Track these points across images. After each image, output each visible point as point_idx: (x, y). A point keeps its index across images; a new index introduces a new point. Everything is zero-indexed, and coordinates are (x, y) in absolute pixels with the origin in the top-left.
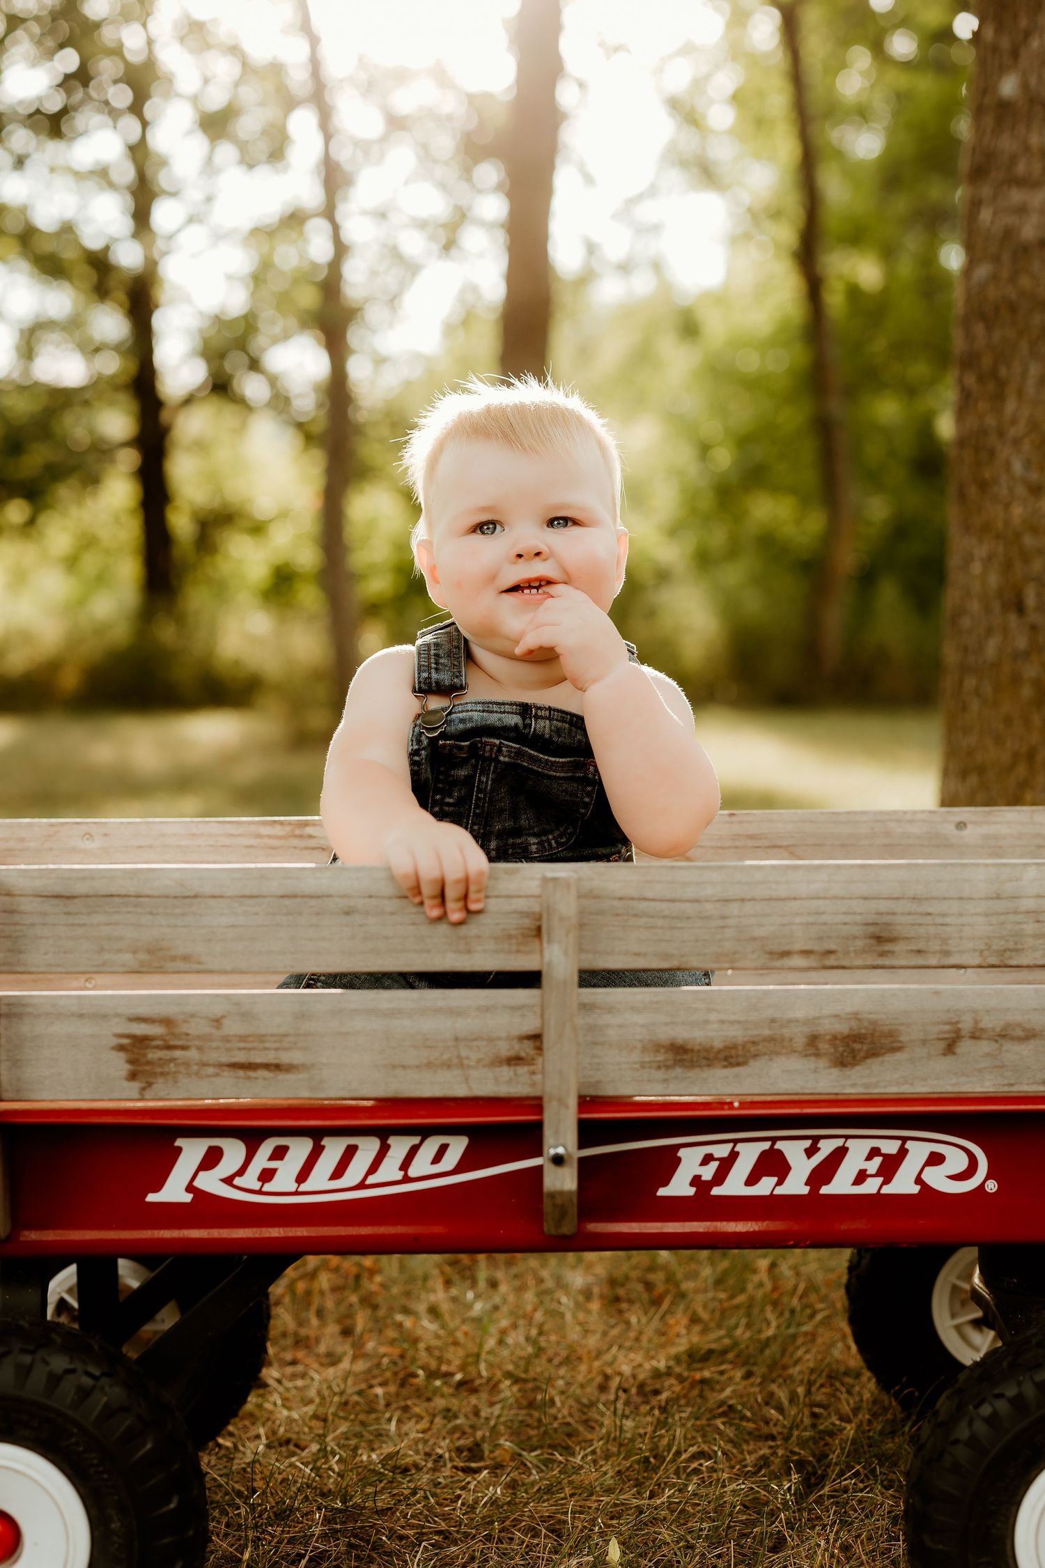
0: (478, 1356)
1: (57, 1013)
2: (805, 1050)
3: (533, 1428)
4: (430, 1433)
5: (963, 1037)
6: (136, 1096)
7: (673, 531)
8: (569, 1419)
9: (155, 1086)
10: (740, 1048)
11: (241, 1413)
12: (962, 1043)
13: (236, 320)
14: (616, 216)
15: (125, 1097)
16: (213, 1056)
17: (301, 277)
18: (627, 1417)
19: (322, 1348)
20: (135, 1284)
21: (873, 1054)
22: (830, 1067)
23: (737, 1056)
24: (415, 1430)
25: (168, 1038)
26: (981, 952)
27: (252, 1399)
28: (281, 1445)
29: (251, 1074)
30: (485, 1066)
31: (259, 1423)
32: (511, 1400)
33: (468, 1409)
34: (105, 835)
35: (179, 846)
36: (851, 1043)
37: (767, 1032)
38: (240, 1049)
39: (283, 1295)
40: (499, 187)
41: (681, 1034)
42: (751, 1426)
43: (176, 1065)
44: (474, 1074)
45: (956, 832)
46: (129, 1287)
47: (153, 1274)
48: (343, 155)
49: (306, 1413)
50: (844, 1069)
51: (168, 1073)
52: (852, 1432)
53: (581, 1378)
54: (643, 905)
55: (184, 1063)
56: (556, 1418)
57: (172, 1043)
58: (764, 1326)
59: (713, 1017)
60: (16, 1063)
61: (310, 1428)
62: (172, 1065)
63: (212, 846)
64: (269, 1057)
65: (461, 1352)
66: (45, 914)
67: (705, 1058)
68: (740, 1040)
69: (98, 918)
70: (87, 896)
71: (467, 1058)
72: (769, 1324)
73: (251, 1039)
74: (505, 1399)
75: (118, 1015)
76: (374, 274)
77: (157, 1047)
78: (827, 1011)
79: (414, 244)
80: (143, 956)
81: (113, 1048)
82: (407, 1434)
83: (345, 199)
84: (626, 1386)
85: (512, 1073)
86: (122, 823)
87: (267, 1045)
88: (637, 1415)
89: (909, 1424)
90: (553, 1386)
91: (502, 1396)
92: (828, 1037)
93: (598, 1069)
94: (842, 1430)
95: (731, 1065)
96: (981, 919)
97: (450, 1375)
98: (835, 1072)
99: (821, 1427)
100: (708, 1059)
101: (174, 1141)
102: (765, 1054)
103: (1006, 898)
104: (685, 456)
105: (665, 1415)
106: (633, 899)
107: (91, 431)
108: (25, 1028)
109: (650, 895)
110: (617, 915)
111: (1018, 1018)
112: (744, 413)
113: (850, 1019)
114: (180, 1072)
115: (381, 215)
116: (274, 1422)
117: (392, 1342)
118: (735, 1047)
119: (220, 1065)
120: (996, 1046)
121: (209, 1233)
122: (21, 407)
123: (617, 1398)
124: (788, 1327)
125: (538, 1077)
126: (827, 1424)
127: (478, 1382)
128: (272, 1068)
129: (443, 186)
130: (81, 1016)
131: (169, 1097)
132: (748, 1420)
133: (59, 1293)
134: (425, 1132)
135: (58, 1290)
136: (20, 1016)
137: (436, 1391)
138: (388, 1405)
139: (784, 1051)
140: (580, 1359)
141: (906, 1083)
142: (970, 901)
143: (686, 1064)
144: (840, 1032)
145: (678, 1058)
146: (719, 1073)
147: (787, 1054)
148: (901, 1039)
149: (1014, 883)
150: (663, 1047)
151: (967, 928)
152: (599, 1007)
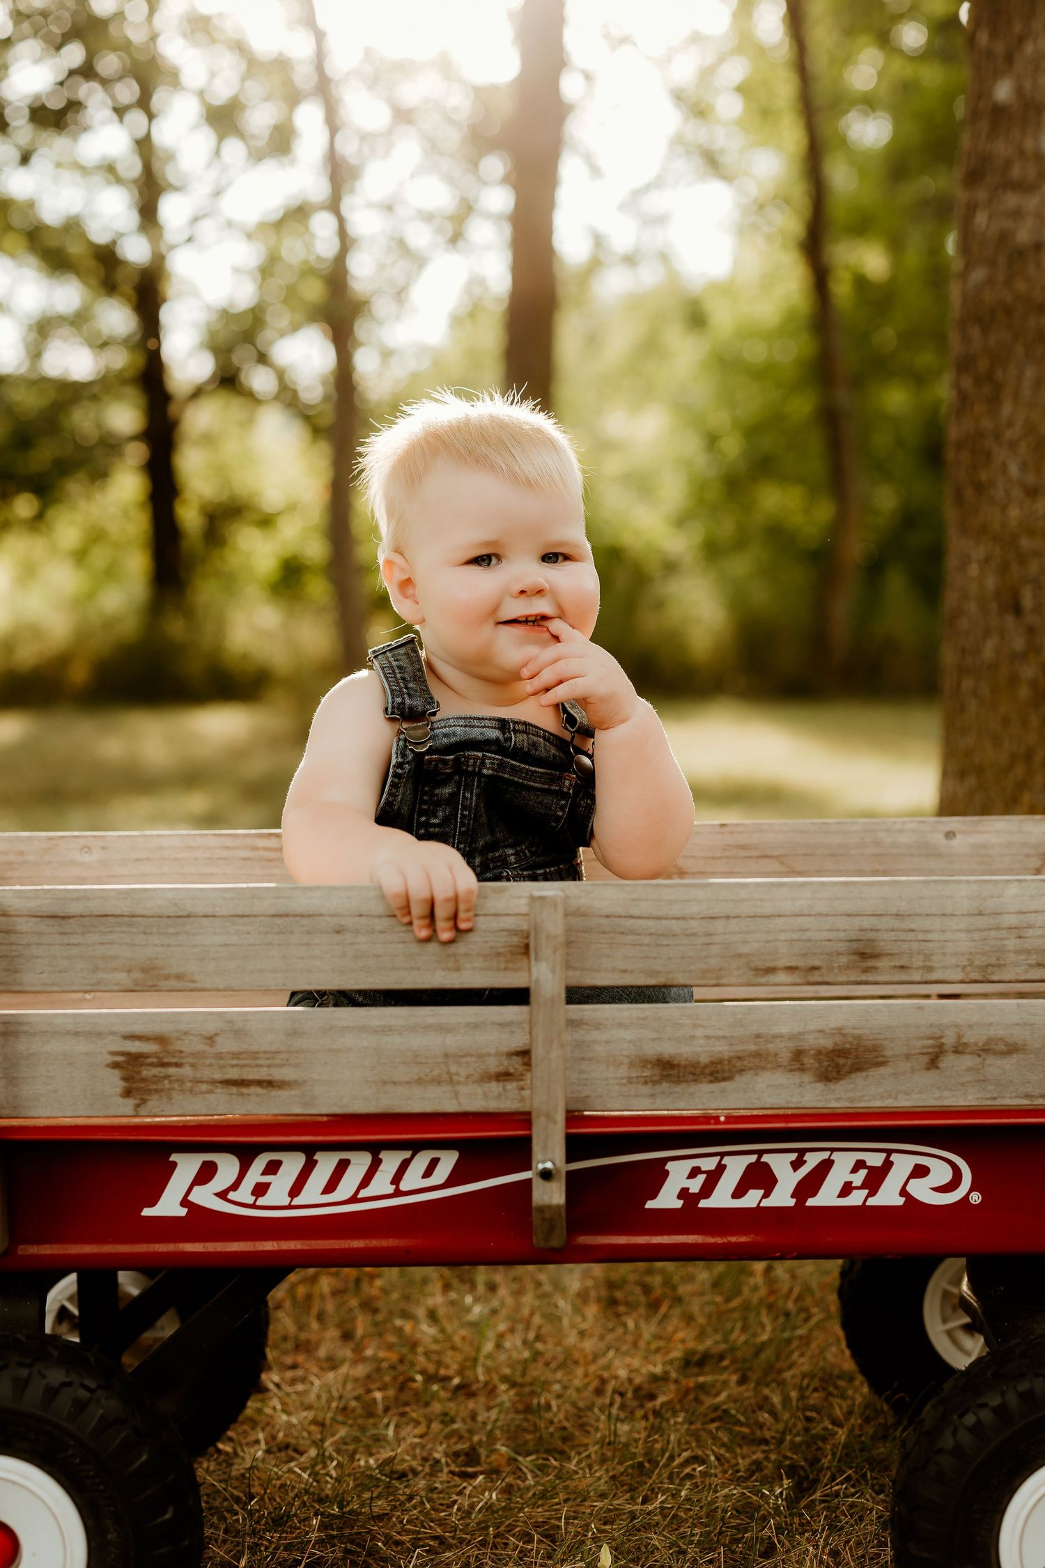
0: (475, 1360)
1: (53, 1031)
2: (790, 1065)
3: (529, 1432)
4: (426, 1438)
5: (947, 1051)
6: (132, 1112)
7: (681, 521)
8: (566, 1424)
9: (150, 1103)
10: (726, 1063)
11: (241, 1418)
12: (945, 1058)
13: (244, 313)
14: (623, 207)
15: (119, 1114)
16: (206, 1073)
17: (308, 271)
18: (622, 1421)
19: (322, 1353)
20: (135, 1292)
21: (857, 1068)
22: (815, 1082)
23: (723, 1071)
24: (411, 1435)
25: (162, 1055)
26: (964, 967)
27: (252, 1405)
28: (280, 1450)
29: (245, 1090)
30: (475, 1082)
31: (259, 1429)
32: (507, 1404)
33: (464, 1413)
34: (103, 848)
35: (176, 859)
36: (835, 1058)
37: (752, 1047)
38: (232, 1066)
39: (283, 1300)
40: (506, 180)
41: (668, 1049)
42: (745, 1430)
43: (170, 1082)
44: (464, 1089)
45: (944, 841)
46: (129, 1295)
47: (152, 1283)
48: (348, 148)
49: (306, 1418)
50: (829, 1084)
51: (162, 1090)
52: (843, 1437)
53: (577, 1382)
54: (629, 923)
55: (178, 1080)
56: (551, 1422)
57: (165, 1060)
58: (759, 1330)
59: (699, 1032)
60: (12, 1081)
61: (309, 1433)
62: (166, 1082)
63: (209, 858)
64: (262, 1074)
65: (459, 1357)
66: (41, 934)
67: (691, 1073)
68: (726, 1055)
69: (93, 938)
70: (81, 916)
71: (457, 1074)
72: (763, 1327)
73: (244, 1056)
74: (501, 1404)
75: (113, 1033)
76: (382, 267)
77: (152, 1065)
78: (812, 1026)
79: (420, 237)
80: (137, 975)
81: (108, 1066)
82: (404, 1439)
83: (352, 191)
84: (622, 1390)
85: (501, 1089)
86: (120, 836)
87: (260, 1062)
88: (632, 1420)
89: (900, 1429)
90: (549, 1391)
91: (499, 1400)
92: (812, 1052)
93: (586, 1085)
94: (834, 1434)
95: (717, 1080)
96: (963, 935)
97: (447, 1379)
98: (820, 1087)
99: (813, 1432)
100: (694, 1074)
101: (170, 1156)
102: (751, 1069)
103: (988, 915)
104: (692, 446)
105: (658, 1420)
106: (620, 917)
107: (99, 426)
108: (22, 1046)
109: (636, 912)
110: (605, 933)
111: (1001, 1033)
112: (753, 401)
113: (834, 1034)
114: (173, 1089)
115: (388, 208)
116: (273, 1427)
117: (390, 1347)
118: (721, 1062)
119: (214, 1082)
120: (980, 1060)
121: (204, 1247)
122: (29, 401)
123: (611, 1404)
124: (783, 1330)
125: (527, 1093)
126: (819, 1429)
127: (474, 1387)
128: (265, 1084)
129: (449, 180)
130: (77, 1034)
131: (163, 1113)
132: (742, 1425)
133: (61, 1301)
134: (416, 1147)
135: (60, 1298)
136: (16, 1034)
137: (434, 1396)
138: (387, 1410)
139: (769, 1066)
140: (576, 1362)
141: (890, 1097)
142: (952, 917)
143: (673, 1079)
144: (823, 1047)
145: (665, 1073)
146: (706, 1087)
147: (772, 1069)
148: (885, 1054)
149: (996, 899)
150: (650, 1062)
151: (950, 944)
152: (586, 1024)
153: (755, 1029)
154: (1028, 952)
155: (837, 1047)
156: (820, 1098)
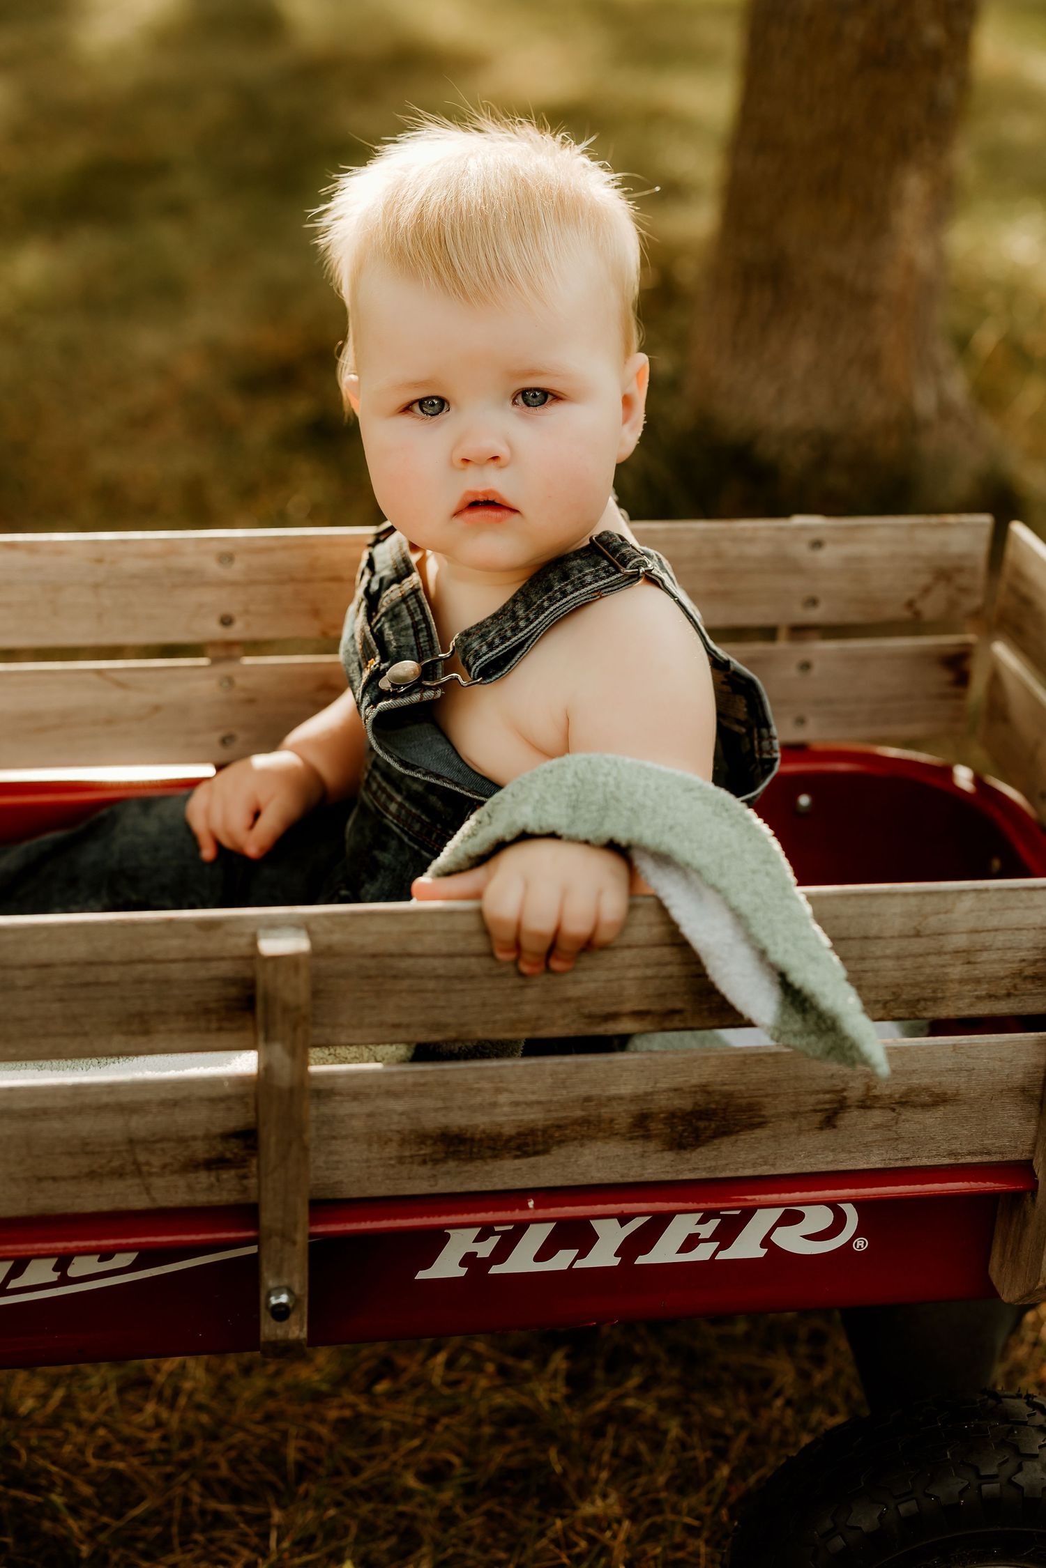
2: (630, 1132)
5: (849, 1107)
10: (540, 1133)
12: (847, 1115)
21: (724, 1131)
22: (663, 1150)
23: (535, 1144)
26: (885, 1003)
30: (173, 1172)
36: (694, 1121)
37: (579, 1113)
41: (457, 1120)
44: (158, 1182)
50: (682, 1151)
54: (406, 964)
59: (503, 1098)
67: (489, 1148)
68: (540, 1124)
71: (148, 1164)
78: (663, 1085)
85: (213, 1179)
92: (662, 1115)
93: (337, 1169)
95: (527, 1155)
96: (890, 964)
98: (669, 1156)
100: (494, 1149)
102: (575, 1139)
103: (928, 936)
106: (391, 955)
109: (417, 948)
110: (369, 977)
111: (926, 1081)
113: (695, 1092)
118: (532, 1132)
120: (895, 1114)
125: (252, 1182)
139: (601, 1134)
141: (766, 1163)
142: (878, 941)
143: (463, 1157)
144: (680, 1109)
145: (451, 1149)
146: (509, 1164)
147: (605, 1138)
148: (763, 1113)
149: (942, 916)
150: (431, 1137)
151: (870, 974)
152: (340, 1094)
153: (583, 1090)
154: (978, 981)
155: (697, 1108)
156: (668, 1169)
